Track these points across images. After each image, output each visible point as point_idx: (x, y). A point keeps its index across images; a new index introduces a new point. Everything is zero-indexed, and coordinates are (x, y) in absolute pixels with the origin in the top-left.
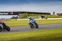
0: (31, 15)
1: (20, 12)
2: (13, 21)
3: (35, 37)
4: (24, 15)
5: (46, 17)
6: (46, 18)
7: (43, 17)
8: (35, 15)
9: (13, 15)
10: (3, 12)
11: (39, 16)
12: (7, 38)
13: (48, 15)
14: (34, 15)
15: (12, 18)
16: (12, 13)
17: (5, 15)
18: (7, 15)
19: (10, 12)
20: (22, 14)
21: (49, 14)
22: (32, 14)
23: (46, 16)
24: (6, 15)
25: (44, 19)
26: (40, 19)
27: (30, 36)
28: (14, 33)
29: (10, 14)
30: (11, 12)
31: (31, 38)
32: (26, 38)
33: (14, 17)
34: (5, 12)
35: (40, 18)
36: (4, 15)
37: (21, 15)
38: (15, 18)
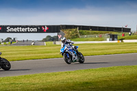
0: (88, 33)
1: (62, 26)
2: (47, 46)
3: (97, 82)
4: (71, 32)
5: (122, 37)
6: (122, 40)
7: (113, 37)
8: (97, 33)
9: (47, 32)
10: (27, 27)
11: (106, 35)
12: (34, 84)
13: (126, 33)
14: (95, 33)
15: (45, 40)
16: (46, 28)
17: (30, 32)
18: (35, 32)
19: (41, 27)
21: (128, 30)
22: (90, 31)
23: (120, 35)
25: (116, 42)
26: (108, 41)
27: (86, 80)
28: (50, 73)
29: (40, 29)
30: (44, 26)
31: (87, 83)
32: (76, 84)
33: (49, 36)
34: (31, 27)
35: (108, 39)
36: (27, 32)
37: (66, 32)
38: (53, 40)
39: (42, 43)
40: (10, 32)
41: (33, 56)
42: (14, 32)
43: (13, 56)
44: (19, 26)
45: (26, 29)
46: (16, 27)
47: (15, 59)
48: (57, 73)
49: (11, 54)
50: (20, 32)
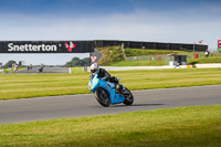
0: (140, 54)
1: (98, 41)
2: (73, 74)
3: (154, 132)
5: (193, 59)
6: (193, 63)
7: (180, 60)
8: (154, 54)
9: (74, 51)
10: (40, 43)
11: (168, 55)
12: (51, 136)
13: (200, 53)
14: (150, 53)
15: (70, 65)
16: (72, 46)
17: (46, 52)
18: (54, 52)
19: (63, 43)
20: (106, 50)
21: (204, 48)
22: (143, 50)
24: (50, 52)
25: (184, 67)
27: (135, 129)
28: (78, 118)
30: (68, 43)
31: (137, 133)
32: (119, 136)
33: (76, 59)
34: (47, 43)
35: (171, 63)
36: (41, 51)
37: (104, 52)
38: (82, 65)
39: (65, 69)
40: (13, 52)
41: (51, 90)
42: (20, 52)
43: (18, 90)
44: (29, 43)
45: (40, 46)
46: (23, 43)
47: (21, 95)
48: (90, 117)
49: (16, 88)
50: (29, 52)
